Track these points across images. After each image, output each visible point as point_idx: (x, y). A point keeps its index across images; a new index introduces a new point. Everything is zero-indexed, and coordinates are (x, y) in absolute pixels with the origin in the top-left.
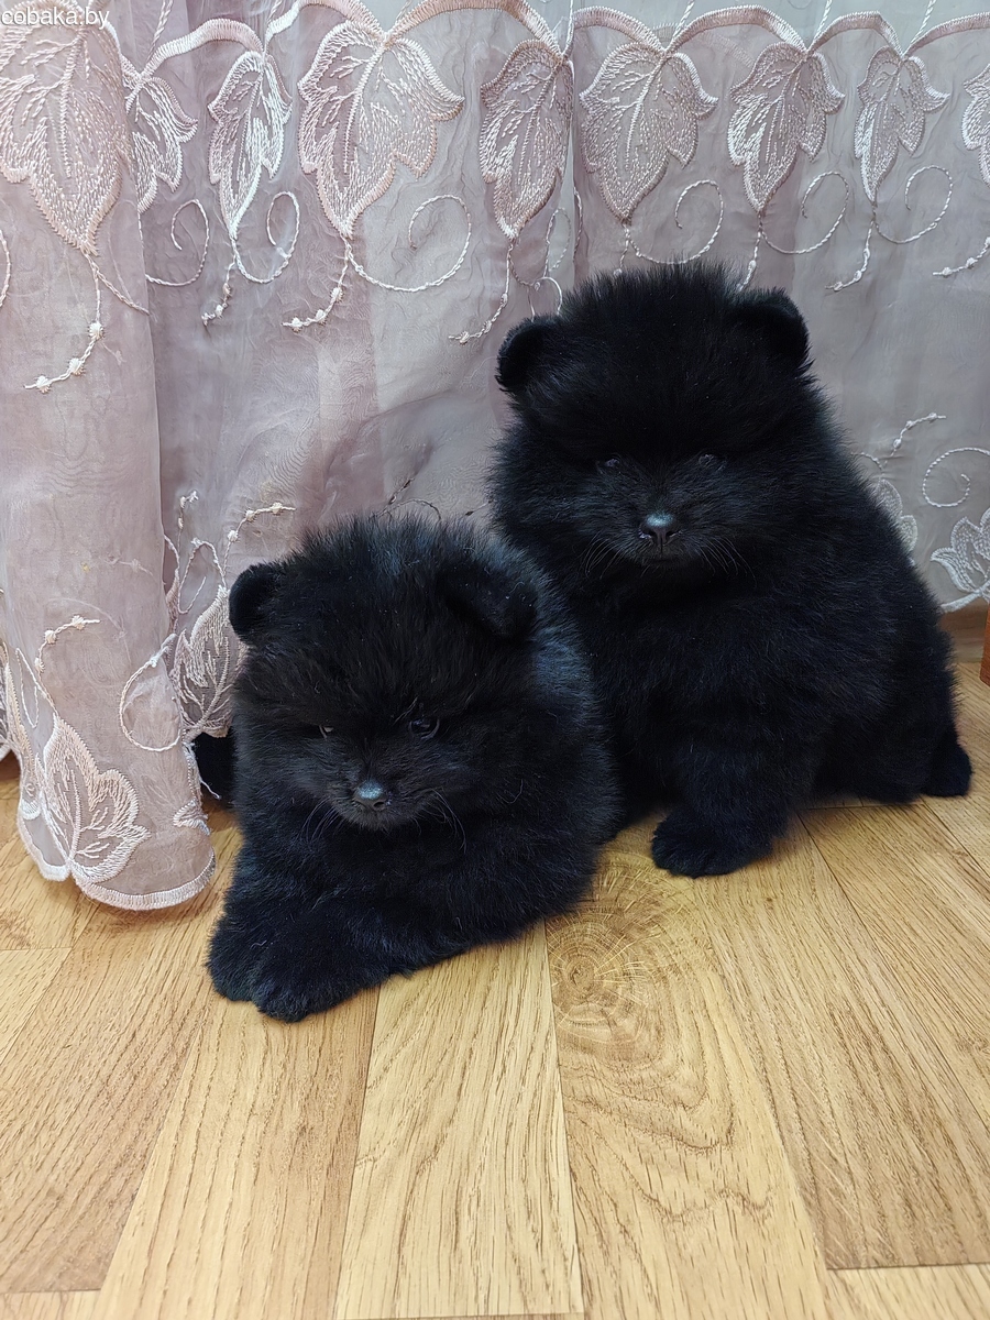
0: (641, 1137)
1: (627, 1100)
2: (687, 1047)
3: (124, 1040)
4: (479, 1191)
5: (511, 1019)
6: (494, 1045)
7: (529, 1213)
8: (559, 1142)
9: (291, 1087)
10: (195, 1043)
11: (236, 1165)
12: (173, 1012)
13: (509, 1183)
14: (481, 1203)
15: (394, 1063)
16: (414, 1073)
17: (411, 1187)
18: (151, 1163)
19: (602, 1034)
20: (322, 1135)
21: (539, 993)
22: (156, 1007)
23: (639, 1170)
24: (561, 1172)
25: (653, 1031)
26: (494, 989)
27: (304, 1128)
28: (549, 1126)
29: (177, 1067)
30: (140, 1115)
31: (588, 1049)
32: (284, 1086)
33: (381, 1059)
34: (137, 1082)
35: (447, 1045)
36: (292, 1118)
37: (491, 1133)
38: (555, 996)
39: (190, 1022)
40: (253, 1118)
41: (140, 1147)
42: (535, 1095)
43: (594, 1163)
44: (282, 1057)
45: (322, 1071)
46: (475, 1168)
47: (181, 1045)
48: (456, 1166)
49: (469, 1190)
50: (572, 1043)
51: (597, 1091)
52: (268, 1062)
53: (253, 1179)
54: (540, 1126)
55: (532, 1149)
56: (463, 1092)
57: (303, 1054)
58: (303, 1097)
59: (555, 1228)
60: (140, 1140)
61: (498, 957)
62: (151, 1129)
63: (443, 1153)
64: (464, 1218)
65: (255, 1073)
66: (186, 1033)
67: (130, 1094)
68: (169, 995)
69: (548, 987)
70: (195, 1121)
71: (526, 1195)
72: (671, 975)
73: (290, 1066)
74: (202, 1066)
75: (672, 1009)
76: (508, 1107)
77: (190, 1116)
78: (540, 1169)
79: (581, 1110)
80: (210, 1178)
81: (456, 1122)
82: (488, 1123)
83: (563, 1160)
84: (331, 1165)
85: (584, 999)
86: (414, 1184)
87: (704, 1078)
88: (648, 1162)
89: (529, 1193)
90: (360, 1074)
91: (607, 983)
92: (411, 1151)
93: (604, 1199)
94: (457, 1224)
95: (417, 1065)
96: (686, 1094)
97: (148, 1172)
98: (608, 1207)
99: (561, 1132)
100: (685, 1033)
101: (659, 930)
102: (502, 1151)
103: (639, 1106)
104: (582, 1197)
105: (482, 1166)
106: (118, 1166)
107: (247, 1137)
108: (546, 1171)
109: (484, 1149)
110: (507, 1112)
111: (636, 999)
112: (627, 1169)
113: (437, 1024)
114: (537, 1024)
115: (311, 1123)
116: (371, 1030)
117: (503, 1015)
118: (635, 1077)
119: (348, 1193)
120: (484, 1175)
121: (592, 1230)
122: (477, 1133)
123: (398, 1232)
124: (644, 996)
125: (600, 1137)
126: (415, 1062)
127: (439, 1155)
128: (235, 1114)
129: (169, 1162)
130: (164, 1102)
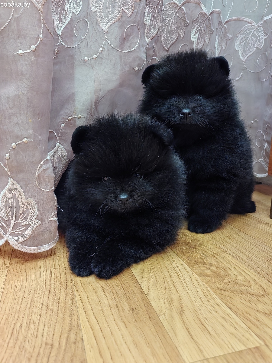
0: (242, 296)
1: (230, 287)
2: (236, 272)
3: (47, 293)
4: (205, 317)
5: (178, 271)
6: (178, 279)
7: (225, 321)
8: (219, 300)
9: (119, 298)
10: (75, 290)
11: (116, 323)
12: (61, 283)
13: (212, 313)
14: (208, 320)
15: (150, 287)
16: (159, 288)
17: (182, 320)
18: (82, 328)
19: (208, 272)
20: (140, 309)
21: (181, 264)
22: (52, 282)
23: (248, 304)
24: (226, 308)
25: (223, 269)
26: (167, 265)
27: (132, 309)
28: (212, 297)
29: (72, 298)
30: (68, 313)
31: (207, 276)
32: (116, 298)
33: (145, 287)
34: (59, 304)
35: (164, 280)
36: (126, 307)
37: (196, 301)
38: (187, 264)
39: (69, 284)
40: (112, 309)
41: (75, 323)
42: (201, 289)
43: (234, 304)
44: (110, 290)
45: (127, 292)
46: (199, 311)
47: (70, 292)
48: (192, 312)
49: (201, 318)
50: (201, 275)
51: (219, 286)
52: (106, 293)
53: (125, 326)
54: (209, 297)
55: (212, 304)
56: (178, 292)
57: (117, 288)
58: (126, 300)
59: (237, 323)
60: (73, 321)
61: (162, 257)
62: (75, 317)
63: (185, 308)
64: (206, 326)
65: (103, 296)
66: (69, 287)
67: (60, 308)
68: (55, 278)
69: (183, 263)
70: (91, 312)
71: (221, 316)
72: (216, 256)
73: (114, 292)
74: (82, 296)
75: (223, 264)
76: (195, 293)
77: (88, 311)
78: (219, 309)
79: (218, 291)
80: (108, 328)
81: (182, 300)
82: (193, 299)
83: (224, 305)
84: (150, 318)
85: (196, 264)
86: (182, 319)
87: (247, 279)
88: (249, 301)
89: (221, 315)
90: (141, 291)
91: (199, 259)
92: (174, 310)
93: (245, 313)
94: (205, 327)
95: (158, 286)
96: (245, 283)
97: (83, 330)
98: (248, 315)
99: (217, 298)
100: (232, 269)
101: (204, 246)
102: (203, 306)
103: (234, 288)
104: (238, 314)
105: (200, 310)
106: (70, 331)
107: (114, 314)
108: (221, 308)
109: (197, 306)
110: (196, 295)
111: (211, 262)
112: (245, 304)
113: (156, 275)
114: (187, 272)
115: (134, 307)
116: (135, 279)
117: (175, 271)
118: (227, 281)
119: (162, 325)
120: (203, 312)
121: (248, 322)
122: (192, 302)
123: (188, 333)
124: (212, 261)
125: (230, 297)
126: (157, 286)
127: (184, 309)
128: (104, 308)
129: (89, 326)
130: (74, 308)
